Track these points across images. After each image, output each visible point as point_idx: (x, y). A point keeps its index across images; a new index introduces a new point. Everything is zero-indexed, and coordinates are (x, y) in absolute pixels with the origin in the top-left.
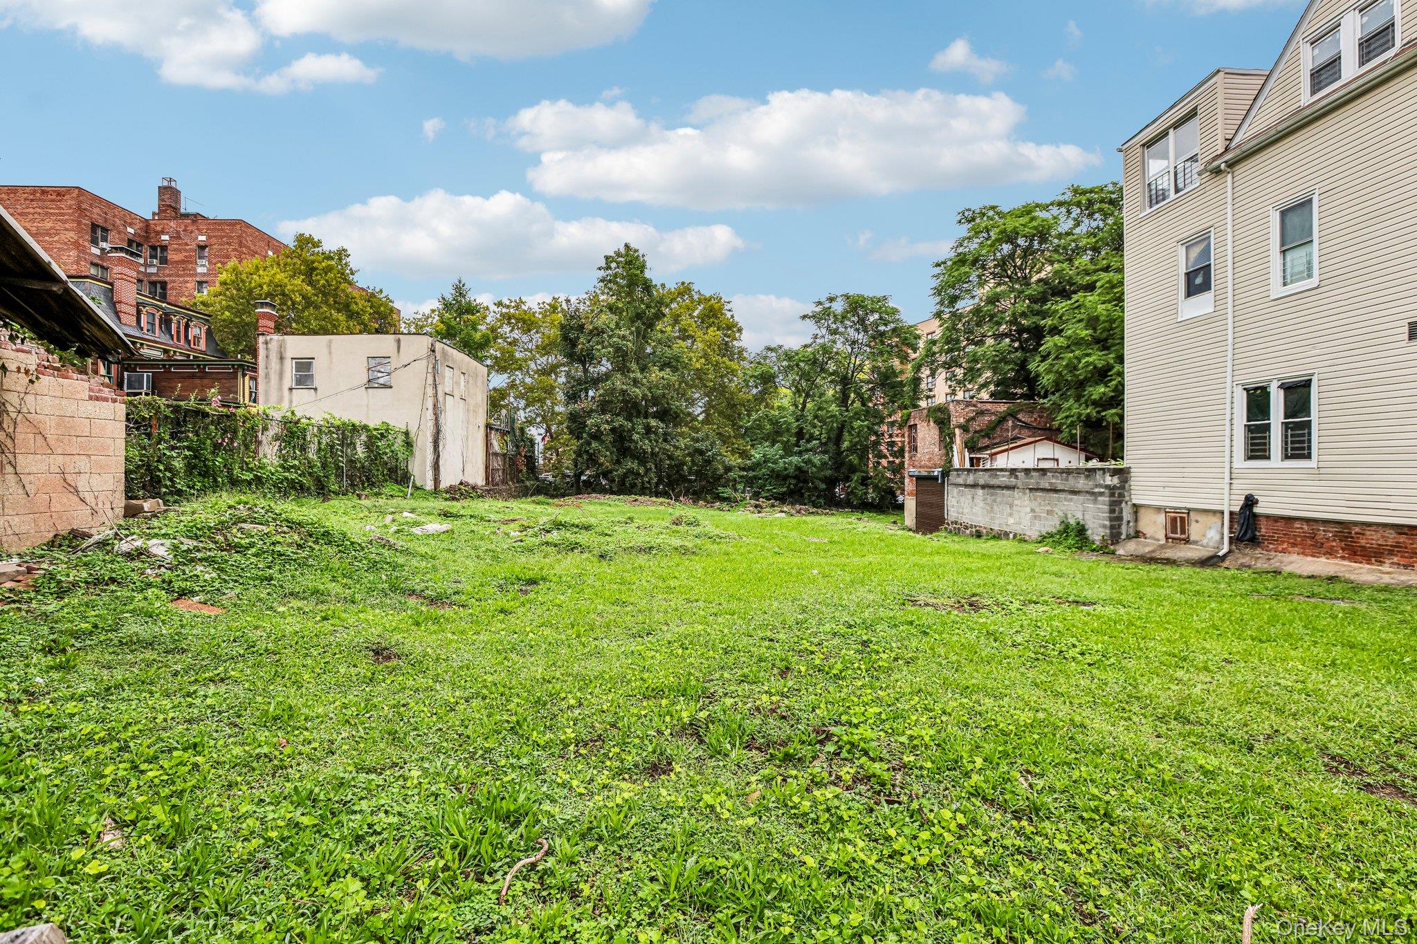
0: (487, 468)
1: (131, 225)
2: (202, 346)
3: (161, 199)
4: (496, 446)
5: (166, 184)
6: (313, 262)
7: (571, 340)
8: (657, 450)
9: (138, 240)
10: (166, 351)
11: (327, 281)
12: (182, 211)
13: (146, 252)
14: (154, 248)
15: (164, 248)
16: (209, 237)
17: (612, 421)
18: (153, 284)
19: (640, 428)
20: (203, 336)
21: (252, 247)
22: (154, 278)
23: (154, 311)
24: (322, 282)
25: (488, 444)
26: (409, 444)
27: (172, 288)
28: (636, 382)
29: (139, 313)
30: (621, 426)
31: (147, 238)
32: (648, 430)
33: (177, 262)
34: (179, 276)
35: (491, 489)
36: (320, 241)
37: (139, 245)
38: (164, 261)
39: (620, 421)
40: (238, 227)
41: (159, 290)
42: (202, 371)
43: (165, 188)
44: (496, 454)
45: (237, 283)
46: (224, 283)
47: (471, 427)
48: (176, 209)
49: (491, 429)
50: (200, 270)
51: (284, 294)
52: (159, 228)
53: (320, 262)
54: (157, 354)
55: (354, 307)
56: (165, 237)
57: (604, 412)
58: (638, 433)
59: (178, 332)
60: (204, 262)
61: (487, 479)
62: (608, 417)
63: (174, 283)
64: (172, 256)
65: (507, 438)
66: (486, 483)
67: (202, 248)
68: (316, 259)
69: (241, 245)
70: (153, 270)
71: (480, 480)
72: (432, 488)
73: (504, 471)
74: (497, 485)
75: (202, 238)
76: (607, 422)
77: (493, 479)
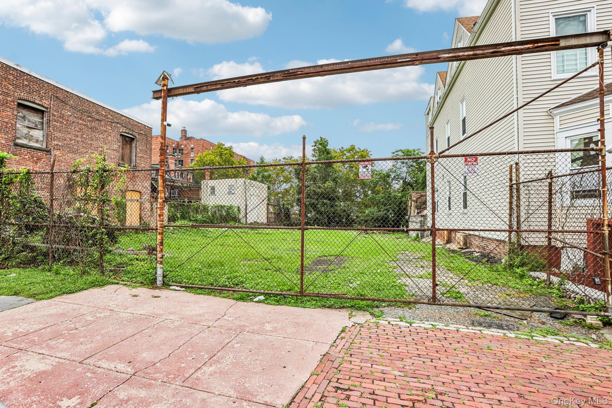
0: (268, 217)
1: (174, 144)
2: (191, 181)
3: (182, 134)
4: (271, 210)
5: (183, 129)
6: (222, 152)
9: (176, 148)
10: (181, 183)
11: (226, 158)
12: (188, 136)
13: (178, 151)
14: (180, 150)
15: (182, 150)
16: (194, 145)
18: (179, 161)
20: (192, 178)
21: (206, 147)
22: (180, 159)
23: (179, 172)
24: (224, 158)
25: (268, 209)
26: (239, 210)
27: (185, 162)
28: (319, 187)
29: (175, 172)
31: (178, 147)
33: (185, 154)
34: (186, 158)
35: (269, 225)
36: (224, 144)
37: (176, 149)
38: (182, 154)
40: (202, 141)
41: (181, 163)
42: (191, 189)
43: (183, 130)
44: (271, 213)
45: (201, 160)
46: (197, 161)
47: (261, 205)
48: (185, 136)
49: (269, 205)
50: (192, 156)
52: (181, 144)
54: (179, 184)
56: (183, 146)
59: (185, 177)
60: (193, 153)
61: (268, 221)
63: (185, 160)
64: (185, 152)
65: (277, 208)
66: (268, 222)
67: (192, 149)
68: (223, 150)
69: (203, 147)
70: (179, 157)
71: (265, 221)
72: (245, 223)
73: (275, 218)
74: (272, 223)
75: (192, 146)
76: (308, 201)
77: (270, 221)
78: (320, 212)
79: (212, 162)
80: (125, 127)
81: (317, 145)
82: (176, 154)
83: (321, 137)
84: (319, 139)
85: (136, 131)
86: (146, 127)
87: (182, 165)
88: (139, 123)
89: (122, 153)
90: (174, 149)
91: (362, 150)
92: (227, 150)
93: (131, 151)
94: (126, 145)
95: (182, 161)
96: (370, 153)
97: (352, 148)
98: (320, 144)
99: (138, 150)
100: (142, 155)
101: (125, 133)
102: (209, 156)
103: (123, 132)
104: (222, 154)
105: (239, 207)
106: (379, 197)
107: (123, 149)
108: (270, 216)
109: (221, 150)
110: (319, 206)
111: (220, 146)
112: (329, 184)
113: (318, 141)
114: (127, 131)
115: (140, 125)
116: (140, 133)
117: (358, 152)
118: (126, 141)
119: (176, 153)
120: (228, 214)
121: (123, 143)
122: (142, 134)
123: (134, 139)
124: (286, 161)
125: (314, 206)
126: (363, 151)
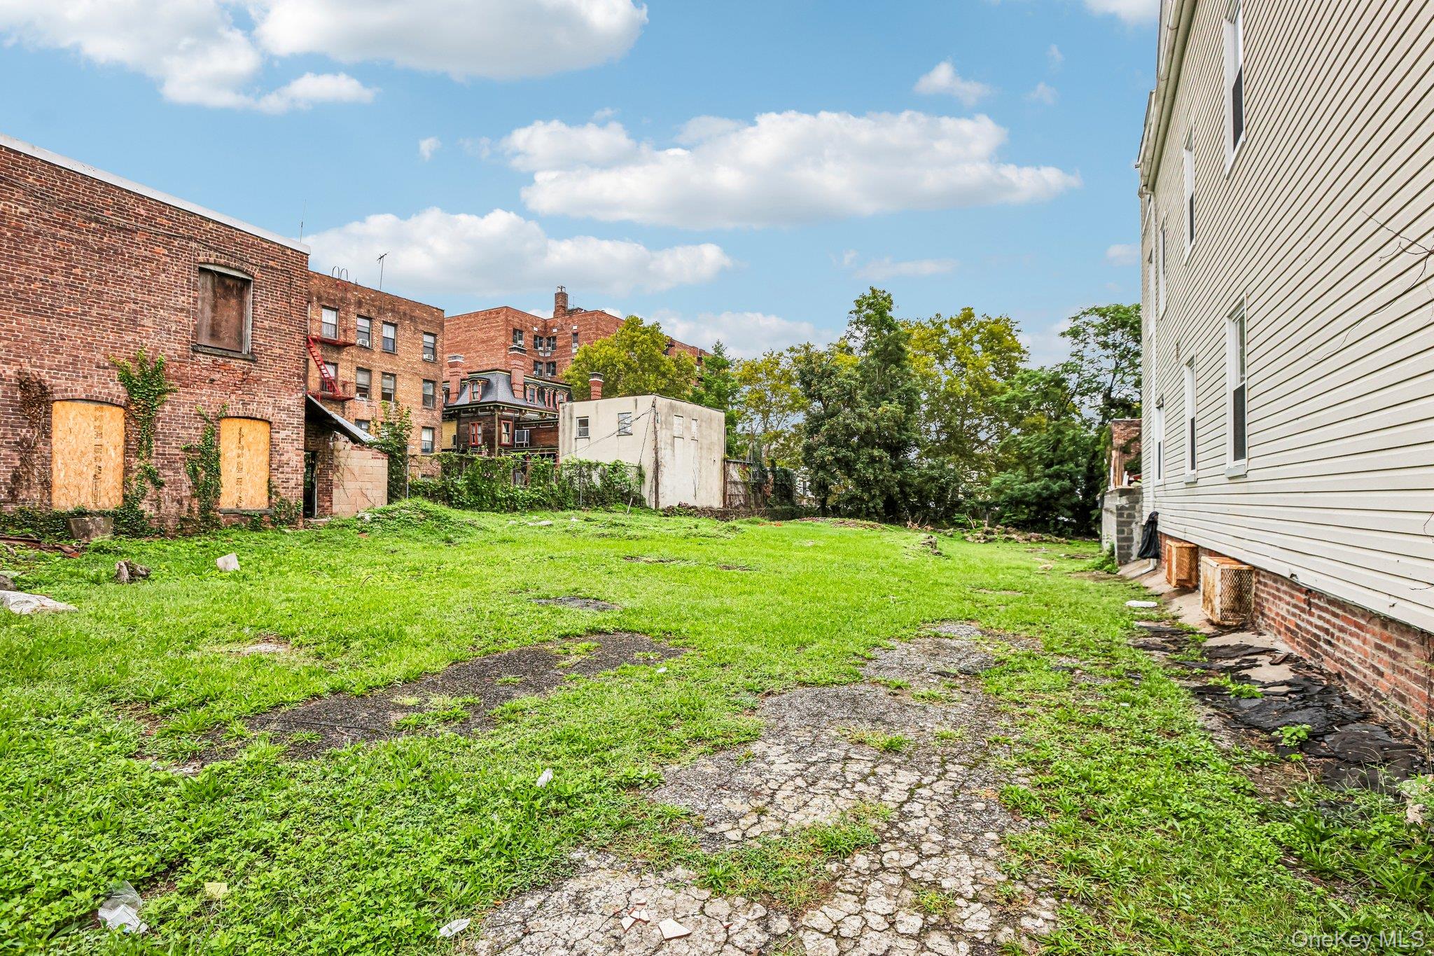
0: (725, 494)
1: (535, 325)
3: (556, 303)
4: (735, 473)
5: (559, 290)
6: (635, 336)
7: (807, 383)
8: (881, 477)
9: (540, 335)
10: (541, 414)
11: (643, 351)
12: (570, 307)
13: (545, 342)
14: (549, 339)
15: (554, 338)
16: (579, 326)
17: (837, 452)
18: (548, 364)
19: (864, 458)
21: (606, 329)
22: (549, 361)
23: (533, 387)
24: (639, 351)
25: (725, 474)
26: (641, 476)
27: (559, 367)
28: (862, 417)
29: (525, 388)
30: (844, 457)
31: (545, 333)
32: (873, 460)
33: (561, 347)
34: (562, 357)
35: (731, 511)
36: (641, 320)
37: (541, 338)
38: (554, 347)
39: (843, 452)
40: (596, 315)
41: (552, 368)
43: (559, 293)
44: (735, 483)
45: (587, 359)
47: (704, 462)
48: (565, 307)
49: (730, 462)
50: (574, 351)
51: (613, 365)
52: (552, 324)
53: (638, 337)
54: (535, 416)
55: (662, 369)
56: (555, 330)
57: (831, 444)
58: (862, 463)
59: (549, 400)
60: (575, 345)
61: (724, 502)
62: (832, 449)
63: (559, 362)
64: (559, 343)
65: (753, 469)
66: (725, 506)
67: (576, 334)
68: (637, 334)
69: (597, 329)
70: (548, 355)
71: (717, 504)
72: (654, 508)
73: (746, 497)
74: (737, 507)
75: (575, 327)
76: (832, 454)
77: (731, 504)
78: (863, 483)
79: (610, 363)
80: (216, 250)
81: (864, 308)
82: (540, 348)
83: (872, 289)
84: (868, 293)
85: (254, 261)
86: (289, 252)
87: (554, 373)
88: (262, 239)
89: (213, 319)
90: (535, 337)
91: (994, 319)
92: (647, 332)
93: (241, 315)
94: (224, 298)
95: (554, 364)
96: (1017, 327)
97: (968, 316)
98: (870, 306)
99: (260, 310)
100: (273, 325)
101: (215, 264)
102: (605, 348)
103: (208, 263)
104: (635, 342)
105: (640, 468)
106: (1029, 441)
107: (214, 308)
108: (732, 489)
109: (632, 334)
110: (859, 466)
111: (633, 324)
112: (890, 408)
113: (864, 297)
114: (222, 261)
115: (265, 245)
116: (267, 267)
117: (981, 325)
118: (227, 288)
119: (541, 345)
120: (608, 484)
121: (214, 292)
122: (272, 268)
123: (250, 281)
124: (796, 355)
125: (847, 466)
126: (996, 322)
